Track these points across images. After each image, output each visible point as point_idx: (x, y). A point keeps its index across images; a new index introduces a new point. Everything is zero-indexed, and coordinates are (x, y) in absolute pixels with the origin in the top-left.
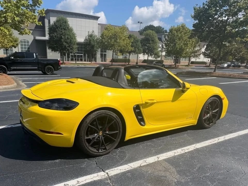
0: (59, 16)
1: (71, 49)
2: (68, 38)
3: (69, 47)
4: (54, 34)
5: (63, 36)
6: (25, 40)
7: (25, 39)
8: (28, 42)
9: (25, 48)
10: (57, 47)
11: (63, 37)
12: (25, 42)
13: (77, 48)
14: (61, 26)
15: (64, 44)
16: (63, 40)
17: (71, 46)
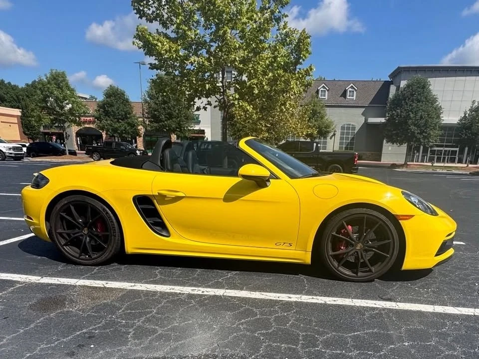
0: (414, 76)
1: (425, 138)
2: (421, 117)
3: (421, 133)
4: (395, 111)
5: (413, 113)
6: (350, 125)
7: (350, 123)
8: (354, 128)
9: (347, 138)
10: (397, 135)
11: (412, 115)
12: (348, 128)
13: (440, 136)
14: (412, 95)
15: (411, 129)
16: (410, 121)
17: (426, 133)
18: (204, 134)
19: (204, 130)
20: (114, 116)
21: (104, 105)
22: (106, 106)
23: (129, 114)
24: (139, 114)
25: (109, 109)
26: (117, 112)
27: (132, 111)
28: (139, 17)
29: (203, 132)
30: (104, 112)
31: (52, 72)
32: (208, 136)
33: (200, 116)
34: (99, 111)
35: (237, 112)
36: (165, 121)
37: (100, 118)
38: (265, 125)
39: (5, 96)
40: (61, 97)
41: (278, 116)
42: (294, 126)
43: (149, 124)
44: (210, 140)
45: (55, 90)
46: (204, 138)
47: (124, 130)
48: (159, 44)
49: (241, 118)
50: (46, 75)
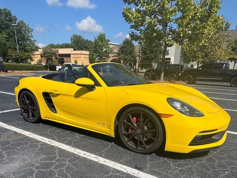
18: (170, 60)
19: (170, 58)
20: (125, 53)
21: (122, 47)
22: (122, 48)
23: (133, 51)
24: (137, 52)
25: (124, 50)
26: (127, 51)
27: (134, 50)
28: (124, 3)
29: (170, 59)
30: (121, 51)
31: (100, 34)
32: (172, 62)
33: (169, 51)
34: (119, 51)
35: (185, 48)
36: (149, 54)
37: (119, 54)
38: (201, 54)
39: (88, 46)
40: (101, 45)
41: (210, 48)
42: (220, 54)
43: (141, 56)
44: (173, 63)
45: (100, 42)
46: (170, 62)
47: (129, 59)
48: (130, 15)
49: (187, 51)
50: (97, 36)
